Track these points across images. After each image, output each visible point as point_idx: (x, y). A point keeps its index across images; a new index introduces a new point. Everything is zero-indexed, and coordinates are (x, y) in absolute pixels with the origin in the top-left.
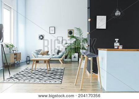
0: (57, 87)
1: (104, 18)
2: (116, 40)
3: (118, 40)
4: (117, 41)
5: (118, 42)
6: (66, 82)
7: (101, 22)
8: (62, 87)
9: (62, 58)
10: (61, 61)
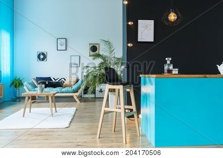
0: (69, 142)
1: (151, 23)
2: (166, 59)
3: (170, 59)
4: (168, 62)
5: (171, 62)
6: (85, 135)
7: (146, 31)
8: (78, 142)
9: (80, 91)
10: (78, 98)
